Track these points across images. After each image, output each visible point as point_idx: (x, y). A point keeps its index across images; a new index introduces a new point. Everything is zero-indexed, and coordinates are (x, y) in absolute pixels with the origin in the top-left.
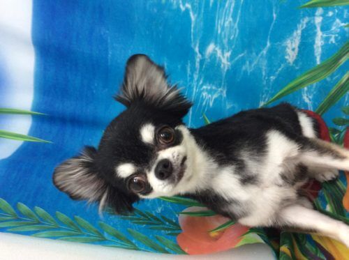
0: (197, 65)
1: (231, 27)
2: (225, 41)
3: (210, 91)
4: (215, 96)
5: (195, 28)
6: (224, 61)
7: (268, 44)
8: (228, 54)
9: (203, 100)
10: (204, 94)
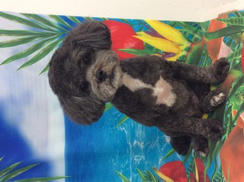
0: (131, 149)
1: (142, 134)
2: (141, 139)
3: (138, 158)
4: (140, 159)
5: (128, 136)
6: (141, 146)
7: (158, 138)
8: (143, 143)
9: (135, 162)
10: (135, 159)
